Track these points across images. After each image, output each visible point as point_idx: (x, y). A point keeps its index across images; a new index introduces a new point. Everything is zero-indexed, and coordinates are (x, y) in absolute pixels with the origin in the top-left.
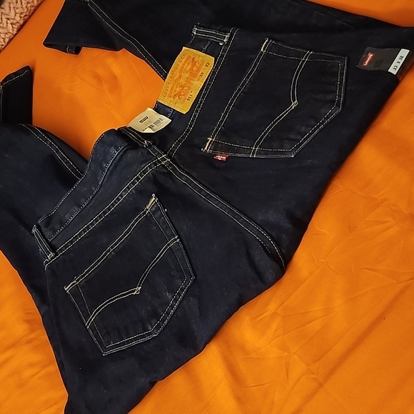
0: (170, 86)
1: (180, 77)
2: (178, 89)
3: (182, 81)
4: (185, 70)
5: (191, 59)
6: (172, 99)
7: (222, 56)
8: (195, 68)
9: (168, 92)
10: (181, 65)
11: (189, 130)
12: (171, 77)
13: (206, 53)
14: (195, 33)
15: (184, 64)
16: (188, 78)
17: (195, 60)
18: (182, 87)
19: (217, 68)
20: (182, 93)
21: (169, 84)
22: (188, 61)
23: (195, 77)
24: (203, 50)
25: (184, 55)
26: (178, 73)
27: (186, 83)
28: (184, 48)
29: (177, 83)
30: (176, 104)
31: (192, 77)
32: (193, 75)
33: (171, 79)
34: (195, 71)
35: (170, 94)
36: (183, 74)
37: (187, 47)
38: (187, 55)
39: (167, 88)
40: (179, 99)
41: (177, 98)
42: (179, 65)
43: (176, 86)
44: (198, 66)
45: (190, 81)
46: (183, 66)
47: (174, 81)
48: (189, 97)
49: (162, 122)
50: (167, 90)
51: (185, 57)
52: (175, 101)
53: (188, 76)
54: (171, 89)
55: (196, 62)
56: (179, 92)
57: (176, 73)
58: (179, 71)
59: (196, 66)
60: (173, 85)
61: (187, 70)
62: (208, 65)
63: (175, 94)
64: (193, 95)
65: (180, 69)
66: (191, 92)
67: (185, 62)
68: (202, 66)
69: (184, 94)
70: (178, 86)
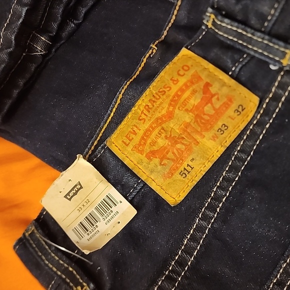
0: (144, 126)
1: (170, 116)
2: (162, 142)
3: (174, 126)
4: (185, 103)
5: (202, 84)
6: (143, 157)
8: (208, 109)
9: (137, 139)
10: (175, 89)
12: (148, 108)
14: (210, 25)
15: (182, 90)
16: (187, 125)
17: (213, 90)
19: (261, 124)
20: (170, 155)
21: (141, 120)
22: (194, 87)
23: (207, 130)
24: (231, 70)
25: (186, 68)
26: (166, 105)
27: (183, 136)
28: (184, 51)
29: (160, 128)
30: (152, 172)
31: (199, 126)
32: (203, 123)
33: (145, 112)
34: (208, 115)
35: (140, 144)
36: (177, 111)
37: (189, 49)
38: (192, 72)
39: (135, 129)
40: (161, 164)
41: (156, 161)
42: (170, 88)
43: (156, 131)
44: (217, 106)
45: (192, 134)
46: (179, 93)
47: (152, 120)
48: (185, 169)
49: (114, 209)
50: (135, 134)
51: (186, 73)
52: (152, 165)
53: (188, 120)
54: (145, 134)
55: (213, 96)
56: (163, 148)
57: (161, 103)
58: (168, 101)
59: (212, 104)
60: (151, 126)
61: (189, 106)
62: (240, 110)
63: (152, 149)
64: (197, 168)
65: (171, 97)
66: (193, 159)
67: (185, 85)
68: (227, 108)
69: (173, 157)
70: (163, 135)
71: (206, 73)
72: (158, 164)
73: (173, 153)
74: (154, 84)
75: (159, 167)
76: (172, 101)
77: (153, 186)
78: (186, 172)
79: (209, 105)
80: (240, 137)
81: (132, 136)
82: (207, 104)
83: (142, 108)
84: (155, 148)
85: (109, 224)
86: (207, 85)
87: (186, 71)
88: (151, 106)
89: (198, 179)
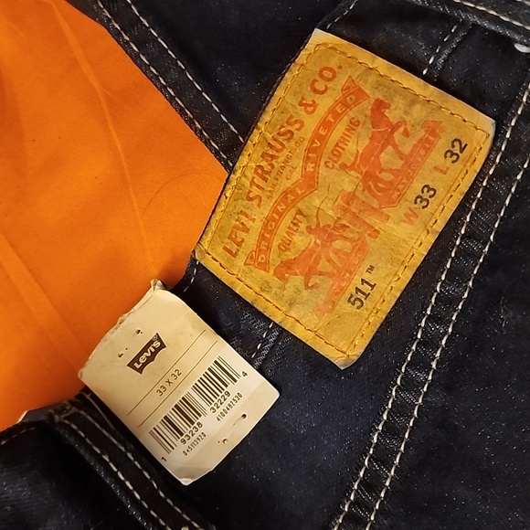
0: (259, 214)
1: (311, 183)
2: (301, 241)
3: (323, 204)
4: (336, 152)
5: (367, 106)
6: (269, 276)
8: (387, 157)
9: (251, 240)
10: (311, 123)
15: (326, 125)
16: (350, 198)
17: (393, 115)
19: (504, 174)
20: (323, 265)
21: (251, 199)
22: (351, 114)
23: (392, 203)
24: (426, 65)
25: (327, 74)
26: (298, 163)
27: (344, 222)
28: (319, 36)
29: (293, 211)
30: (291, 305)
31: (375, 196)
32: (380, 190)
33: (258, 180)
34: (390, 171)
35: (259, 251)
36: (323, 171)
37: (328, 31)
38: (342, 80)
39: (244, 219)
40: (307, 286)
41: (296, 280)
42: (302, 123)
43: (287, 220)
44: (407, 149)
45: (362, 216)
46: (322, 132)
47: (276, 197)
48: (358, 290)
49: (232, 388)
50: (246, 230)
51: (330, 85)
52: (289, 292)
53: (349, 188)
54: (265, 226)
55: (394, 128)
56: (308, 253)
57: (288, 159)
58: (301, 152)
59: (395, 146)
60: (275, 210)
61: (348, 158)
62: (457, 150)
63: (284, 258)
64: (381, 285)
65: (306, 143)
66: (372, 268)
67: (332, 111)
68: (428, 150)
69: (330, 269)
70: (303, 226)
71: (372, 79)
72: (302, 287)
73: (329, 260)
74: (266, 117)
75: (305, 293)
76: (309, 150)
77: (299, 332)
78: (360, 295)
79: (390, 148)
80: (463, 207)
81: (241, 235)
82: (384, 147)
83: (250, 174)
84: (290, 255)
85: (224, 420)
86: (380, 106)
87: (329, 80)
88: (267, 168)
89: (387, 307)
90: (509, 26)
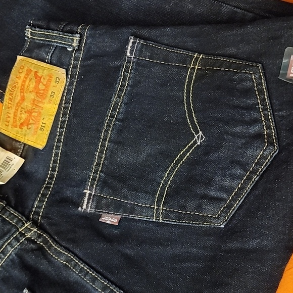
0: (12, 111)
1: (23, 99)
2: (24, 116)
3: (27, 104)
4: (28, 89)
5: (33, 74)
6: (18, 129)
7: (75, 67)
8: (41, 87)
9: (11, 120)
10: (20, 82)
11: (52, 176)
12: (10, 99)
13: (51, 63)
14: (30, 36)
15: (24, 81)
16: (34, 100)
17: (39, 74)
18: (29, 112)
19: (71, 84)
20: (31, 121)
21: (9, 108)
22: (29, 77)
23: (44, 99)
24: (46, 59)
25: (22, 67)
26: (19, 94)
27: (34, 107)
28: (19, 58)
29: (20, 108)
30: (25, 135)
31: (40, 98)
32: (41, 96)
33: (10, 102)
34: (42, 90)
35: (14, 122)
36: (25, 94)
37: (22, 55)
38: (26, 68)
39: (8, 114)
40: (28, 129)
41: (25, 128)
42: (18, 83)
43: (19, 111)
44: (45, 83)
45: (38, 104)
46: (23, 84)
47: (15, 105)
48: (42, 126)
49: (11, 163)
50: (9, 117)
51: (23, 70)
52: (24, 132)
53: (33, 98)
54: (14, 115)
55: (41, 78)
56: (26, 119)
57: (16, 93)
58: (19, 91)
59: (42, 83)
60: (16, 109)
61: (31, 89)
62: (58, 80)
63: (21, 122)
64: (47, 123)
65: (20, 88)
66: (43, 119)
67: (25, 77)
68: (50, 82)
69: (33, 122)
70: (23, 112)
71: (33, 65)
72: (27, 129)
73: (32, 120)
74: (9, 84)
75: (28, 131)
76: (21, 90)
77: (29, 143)
78: (43, 127)
79: (41, 84)
80: (63, 96)
81: (8, 119)
82: (39, 84)
83: (7, 101)
84: (22, 121)
86: (36, 73)
87: (23, 69)
88: (11, 98)
89: (50, 129)
90: (64, 44)
